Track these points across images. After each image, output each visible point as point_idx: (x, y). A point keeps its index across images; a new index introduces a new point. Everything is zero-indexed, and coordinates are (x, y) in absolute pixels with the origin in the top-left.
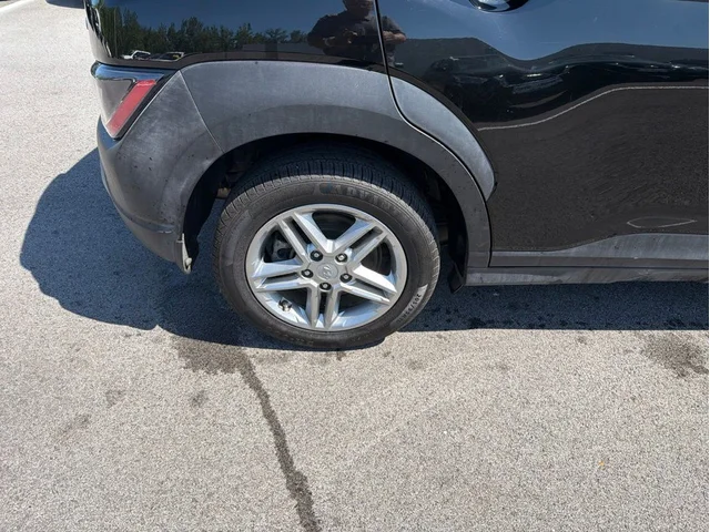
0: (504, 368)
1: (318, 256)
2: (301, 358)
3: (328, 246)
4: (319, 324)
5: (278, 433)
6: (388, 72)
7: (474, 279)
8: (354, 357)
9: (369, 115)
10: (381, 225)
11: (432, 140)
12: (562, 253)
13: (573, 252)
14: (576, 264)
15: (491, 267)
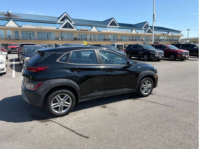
0: (85, 112)
1: (60, 101)
2: (58, 118)
3: (62, 100)
4: (61, 112)
5: (60, 124)
6: (68, 79)
7: (80, 101)
8: (66, 116)
9: (67, 83)
10: (68, 95)
11: (73, 85)
12: (88, 96)
13: (89, 95)
14: (90, 97)
15: (81, 99)
